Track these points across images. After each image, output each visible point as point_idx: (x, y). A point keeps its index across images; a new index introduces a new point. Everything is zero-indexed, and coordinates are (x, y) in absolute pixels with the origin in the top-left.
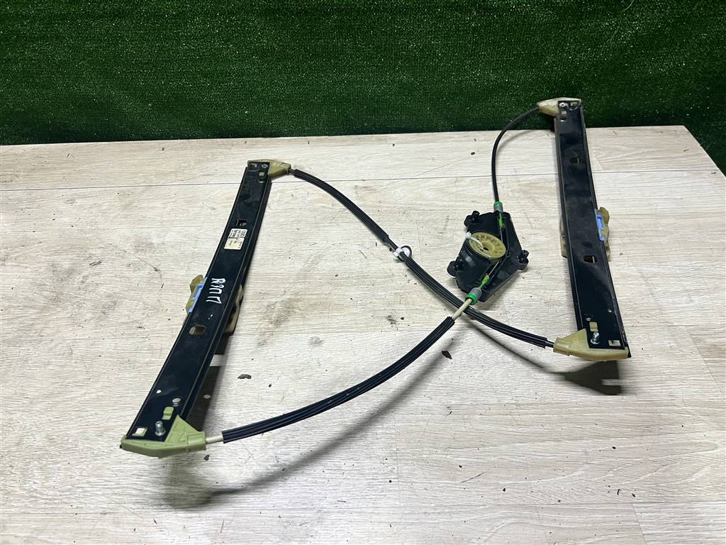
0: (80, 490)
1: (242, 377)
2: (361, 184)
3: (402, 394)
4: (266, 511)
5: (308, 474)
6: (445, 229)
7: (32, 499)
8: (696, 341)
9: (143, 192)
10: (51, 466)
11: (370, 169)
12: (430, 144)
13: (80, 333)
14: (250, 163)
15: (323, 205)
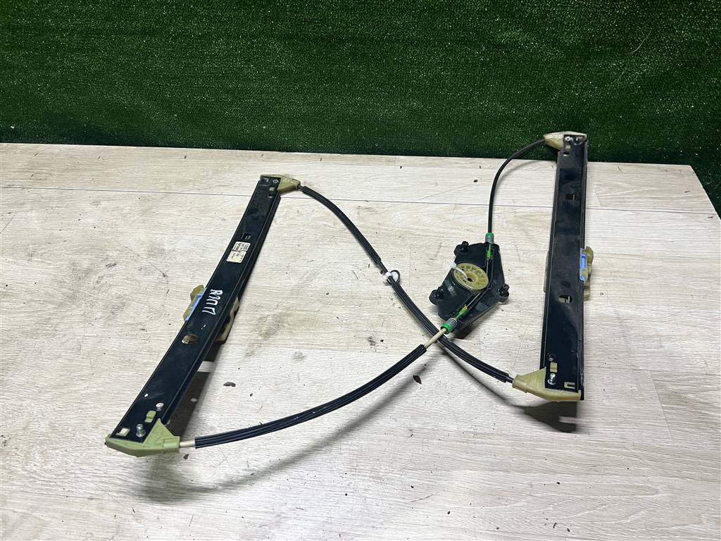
0: (73, 475)
1: (227, 385)
2: (363, 204)
3: (370, 414)
4: (231, 511)
5: (273, 481)
6: (436, 256)
7: (31, 480)
8: (657, 386)
9: (162, 198)
10: (51, 451)
11: (374, 190)
12: (436, 168)
13: (89, 330)
14: (263, 177)
15: (325, 223)
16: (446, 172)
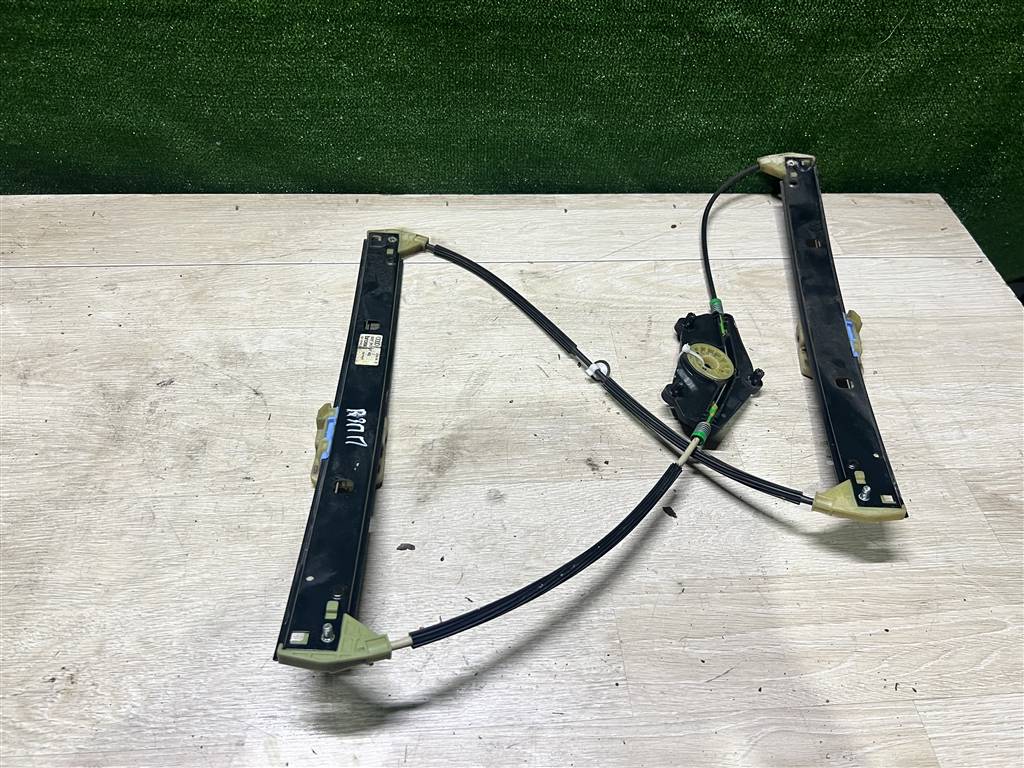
0: (201, 713)
1: (403, 548)
2: (527, 268)
3: (618, 567)
4: (461, 731)
5: (510, 679)
6: (648, 335)
8: (974, 489)
9: (217, 274)
10: (154, 681)
11: (537, 246)
12: (616, 211)
13: (160, 487)
14: (371, 234)
15: (479, 298)
16: (631, 215)
